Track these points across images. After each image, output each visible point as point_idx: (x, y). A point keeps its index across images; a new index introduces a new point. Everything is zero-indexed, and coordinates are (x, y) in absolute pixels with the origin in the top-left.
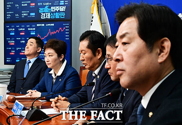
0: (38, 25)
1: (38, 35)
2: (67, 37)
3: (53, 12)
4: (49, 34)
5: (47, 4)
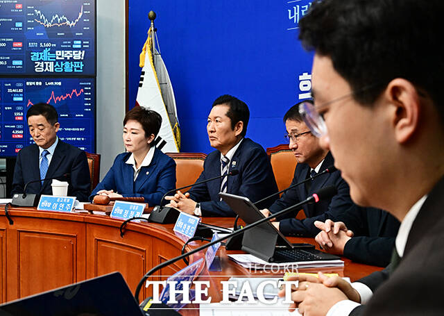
3: (59, 61)
4: (52, 100)
5: (48, 45)
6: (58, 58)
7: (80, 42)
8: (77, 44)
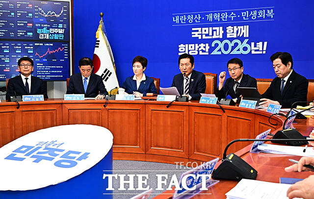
0: (35, 44)
1: (37, 54)
2: (66, 56)
3: (52, 34)
4: (48, 53)
5: (45, 26)
6: (51, 32)
7: (62, 25)
8: (61, 26)
